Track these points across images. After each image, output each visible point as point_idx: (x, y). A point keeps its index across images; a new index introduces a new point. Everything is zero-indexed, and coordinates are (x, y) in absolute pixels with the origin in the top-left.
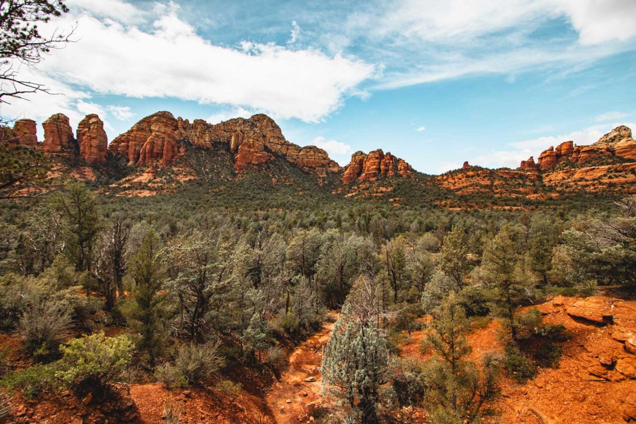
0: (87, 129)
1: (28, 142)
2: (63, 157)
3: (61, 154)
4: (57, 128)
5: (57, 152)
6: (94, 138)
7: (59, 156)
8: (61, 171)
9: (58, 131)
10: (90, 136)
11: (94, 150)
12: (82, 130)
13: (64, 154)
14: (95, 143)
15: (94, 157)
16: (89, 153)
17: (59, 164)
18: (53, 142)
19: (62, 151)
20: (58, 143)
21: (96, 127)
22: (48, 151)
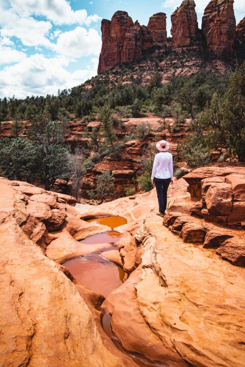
0: (216, 13)
1: (160, 39)
2: (194, 50)
3: (191, 48)
4: (187, 16)
5: (187, 46)
6: (224, 22)
7: (190, 50)
8: (198, 66)
9: (188, 20)
10: (220, 20)
11: (224, 38)
12: (209, 16)
13: (194, 47)
14: (225, 28)
15: (223, 47)
16: (218, 43)
17: (193, 59)
18: (183, 34)
19: (191, 44)
20: (188, 35)
21: (226, 7)
22: (179, 46)
